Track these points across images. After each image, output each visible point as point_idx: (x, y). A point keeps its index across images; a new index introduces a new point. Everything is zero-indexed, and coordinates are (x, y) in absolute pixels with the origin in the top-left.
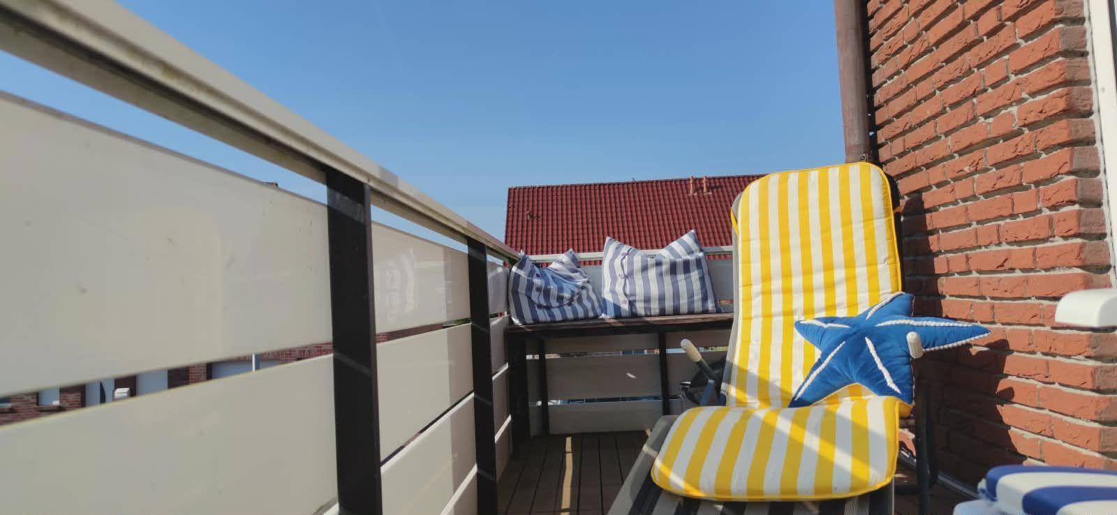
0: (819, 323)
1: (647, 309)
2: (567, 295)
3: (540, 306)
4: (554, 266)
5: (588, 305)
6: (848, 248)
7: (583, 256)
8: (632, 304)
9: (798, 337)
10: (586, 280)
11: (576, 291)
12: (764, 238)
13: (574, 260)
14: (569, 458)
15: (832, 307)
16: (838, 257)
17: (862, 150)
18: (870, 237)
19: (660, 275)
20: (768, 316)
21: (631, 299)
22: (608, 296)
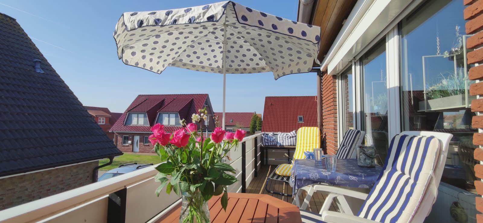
0: (306, 152)
1: (286, 145)
2: (271, 141)
3: (266, 142)
4: (270, 135)
5: (275, 142)
6: (313, 141)
7: (275, 133)
8: (283, 143)
9: (304, 154)
10: (275, 138)
11: (273, 140)
12: (301, 137)
13: (273, 134)
14: (270, 169)
15: (309, 150)
16: (311, 142)
17: (320, 122)
18: (316, 140)
20: (300, 150)
22: (279, 141)
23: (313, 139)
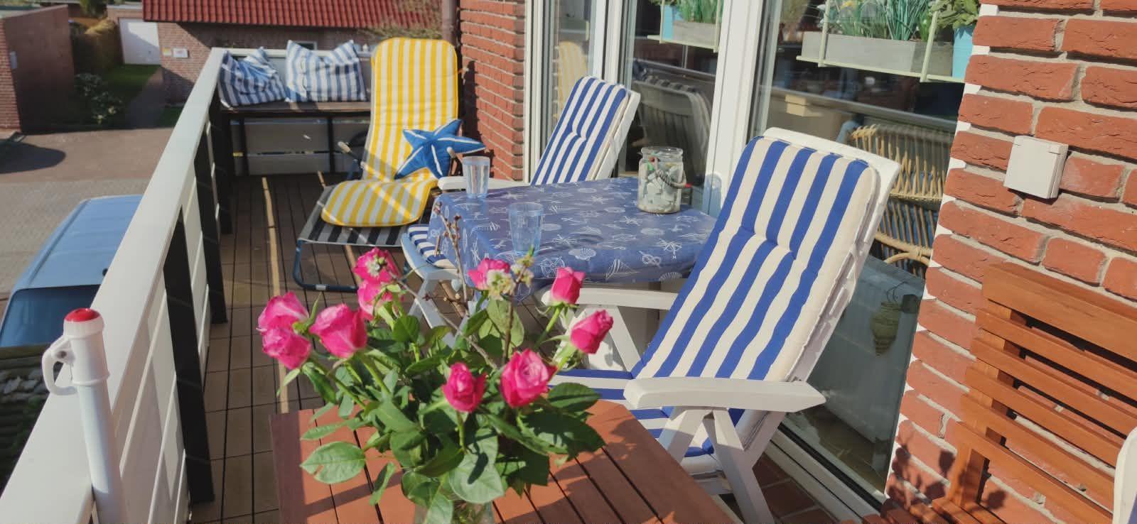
0: (414, 134)
1: (319, 97)
2: (261, 84)
3: (242, 93)
4: (248, 59)
5: (277, 91)
6: (433, 91)
7: (271, 52)
8: (308, 93)
9: (404, 139)
10: (274, 71)
11: (267, 80)
12: (389, 78)
13: (265, 56)
14: (267, 193)
15: (422, 123)
16: (428, 95)
17: (451, 22)
18: (444, 86)
19: (328, 75)
20: (389, 125)
21: (308, 89)
22: (290, 86)
23: (433, 84)
